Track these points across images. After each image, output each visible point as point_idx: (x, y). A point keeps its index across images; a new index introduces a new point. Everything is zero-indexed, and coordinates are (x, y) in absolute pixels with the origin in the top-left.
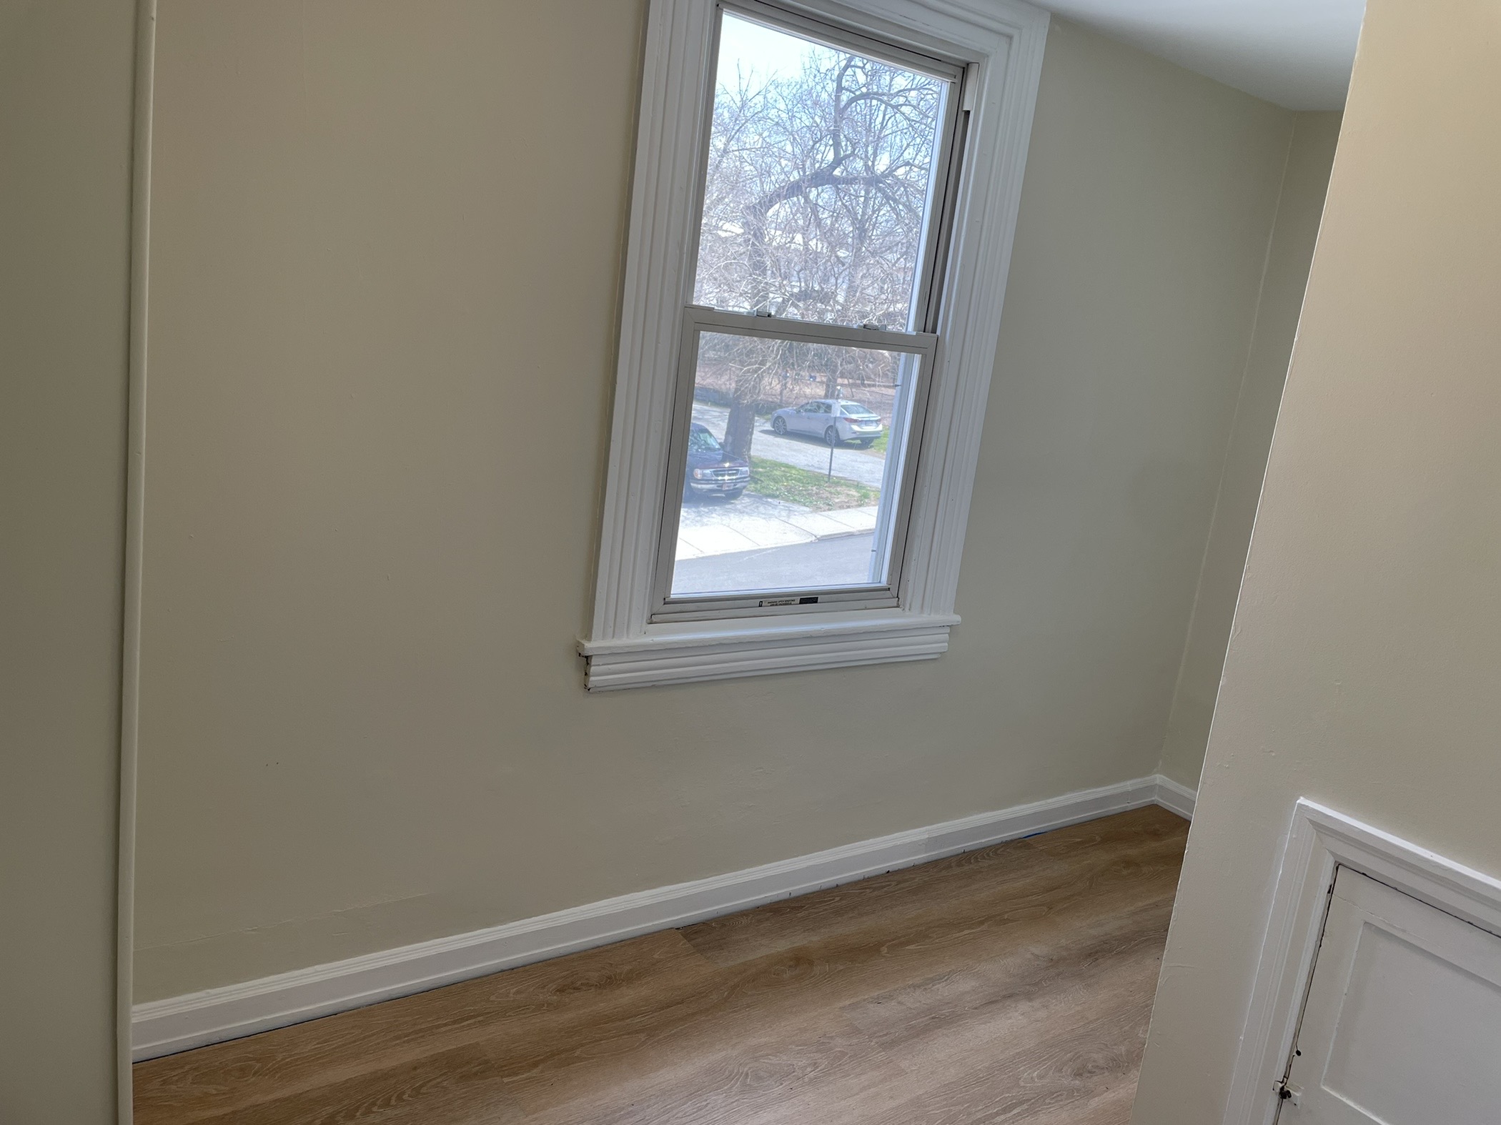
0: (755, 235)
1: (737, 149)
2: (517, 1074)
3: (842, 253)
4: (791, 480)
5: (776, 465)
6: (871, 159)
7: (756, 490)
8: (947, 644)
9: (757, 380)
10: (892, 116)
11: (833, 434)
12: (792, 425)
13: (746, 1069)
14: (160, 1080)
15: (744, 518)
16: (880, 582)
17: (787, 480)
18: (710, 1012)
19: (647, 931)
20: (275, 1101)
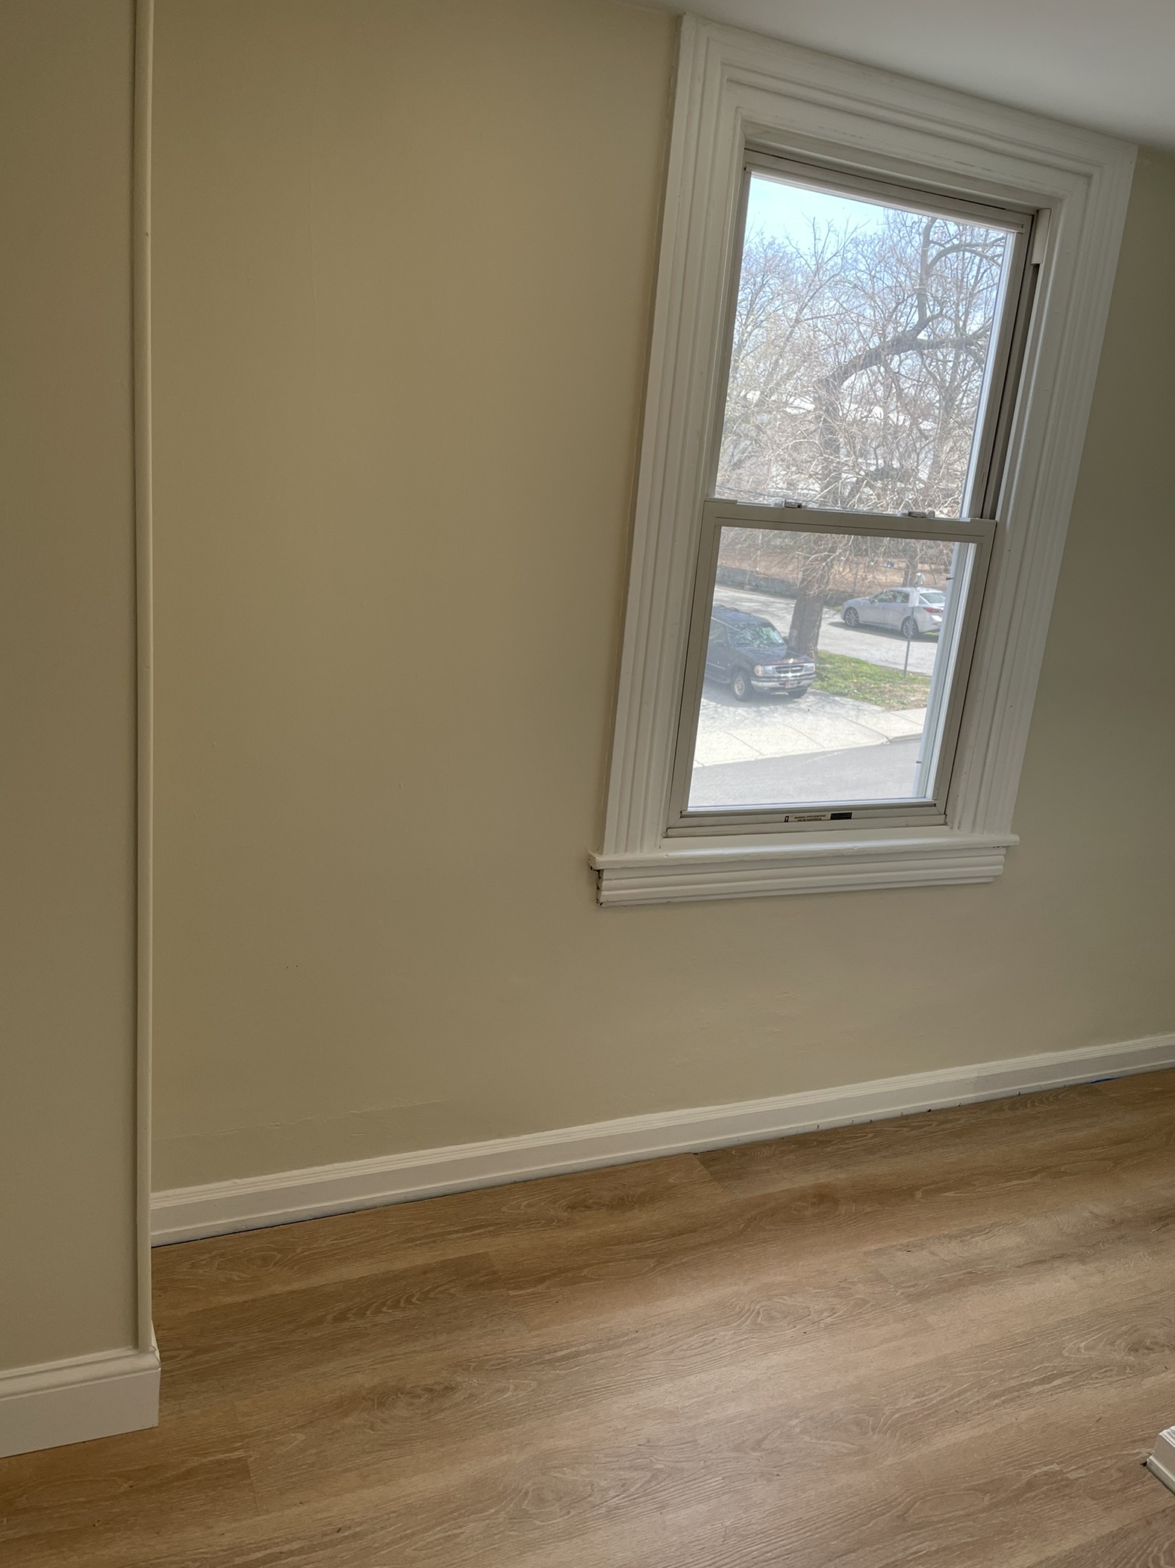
0: (827, 411)
1: (810, 317)
2: (522, 1288)
3: (926, 425)
4: (862, 676)
5: (845, 660)
6: (963, 318)
7: (822, 688)
8: (1002, 867)
9: (826, 568)
10: (988, 269)
11: (910, 625)
12: (865, 616)
13: (757, 1307)
14: (189, 1263)
15: (809, 718)
16: (925, 797)
17: (857, 677)
18: (723, 1243)
19: (662, 1154)
20: (293, 1292)
